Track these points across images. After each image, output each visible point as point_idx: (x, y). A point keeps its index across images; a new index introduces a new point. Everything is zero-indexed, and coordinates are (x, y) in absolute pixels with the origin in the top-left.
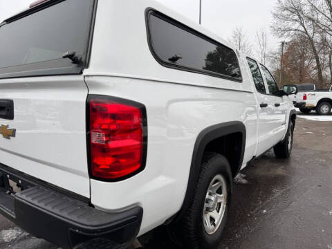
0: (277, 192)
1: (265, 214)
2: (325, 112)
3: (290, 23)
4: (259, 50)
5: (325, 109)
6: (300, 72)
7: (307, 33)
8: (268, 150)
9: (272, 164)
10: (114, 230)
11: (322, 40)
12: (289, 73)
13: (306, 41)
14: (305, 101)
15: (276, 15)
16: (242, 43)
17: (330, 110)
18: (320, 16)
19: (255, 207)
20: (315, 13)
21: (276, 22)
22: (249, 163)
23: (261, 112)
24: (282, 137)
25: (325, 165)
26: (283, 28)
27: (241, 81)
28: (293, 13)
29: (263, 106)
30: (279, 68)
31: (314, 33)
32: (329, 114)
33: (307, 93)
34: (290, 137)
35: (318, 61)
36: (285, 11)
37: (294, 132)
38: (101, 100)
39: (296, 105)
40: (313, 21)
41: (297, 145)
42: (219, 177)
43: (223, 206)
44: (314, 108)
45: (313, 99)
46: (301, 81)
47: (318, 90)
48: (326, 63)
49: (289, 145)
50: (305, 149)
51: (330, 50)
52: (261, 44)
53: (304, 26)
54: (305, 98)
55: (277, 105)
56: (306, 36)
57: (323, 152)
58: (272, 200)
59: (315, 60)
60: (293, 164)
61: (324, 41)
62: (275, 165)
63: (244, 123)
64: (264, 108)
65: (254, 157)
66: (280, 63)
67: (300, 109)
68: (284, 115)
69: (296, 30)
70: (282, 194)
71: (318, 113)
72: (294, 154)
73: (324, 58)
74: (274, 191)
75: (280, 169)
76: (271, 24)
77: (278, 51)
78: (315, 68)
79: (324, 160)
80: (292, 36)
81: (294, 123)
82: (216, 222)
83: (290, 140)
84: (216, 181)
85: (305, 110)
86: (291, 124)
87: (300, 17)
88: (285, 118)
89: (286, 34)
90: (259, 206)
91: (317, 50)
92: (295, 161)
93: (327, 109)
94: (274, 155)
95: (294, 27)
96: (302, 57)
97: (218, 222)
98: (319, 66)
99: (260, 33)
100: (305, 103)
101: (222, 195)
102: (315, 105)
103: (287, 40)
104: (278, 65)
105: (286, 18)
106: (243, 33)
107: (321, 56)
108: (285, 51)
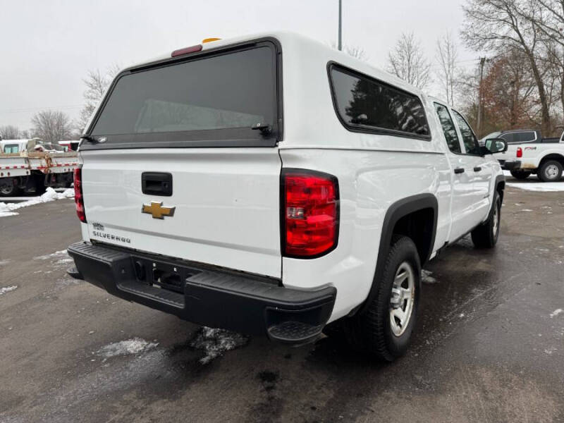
0: (478, 293)
1: (463, 318)
2: (552, 176)
3: (494, 27)
4: (442, 72)
5: (552, 171)
6: (512, 110)
7: (523, 43)
8: (463, 237)
9: (469, 256)
10: (313, 307)
11: (549, 53)
12: (493, 111)
13: (521, 55)
14: (520, 159)
15: (470, 13)
16: (413, 61)
17: (560, 173)
18: (546, 13)
19: (449, 311)
20: (536, 8)
21: (470, 23)
22: (439, 251)
23: (455, 179)
24: (484, 216)
25: (548, 257)
26: (482, 34)
27: (429, 139)
28: (499, 7)
29: (459, 171)
30: (477, 103)
31: (535, 41)
32: (559, 179)
33: (523, 146)
34: (496, 217)
35: (541, 90)
36: (486, 5)
37: (502, 210)
38: (299, 174)
39: (505, 165)
40: (533, 21)
41: (506, 228)
42: (405, 265)
43: (410, 304)
44: (534, 171)
45: (532, 155)
46: (513, 124)
47: (541, 141)
48: (556, 93)
49: (495, 229)
50: (519, 235)
51: (561, 70)
52: (446, 62)
53: (518, 31)
54: (519, 154)
55: (477, 170)
56: (522, 46)
57: (546, 239)
58: (472, 302)
59: (536, 88)
60: (500, 256)
61: (553, 54)
62: (474, 257)
63: (436, 195)
64: (459, 174)
65: (446, 243)
66: (477, 94)
67: (512, 173)
68: (487, 184)
69: (504, 37)
70: (486, 294)
71: (542, 179)
72: (502, 242)
73: (552, 84)
74: (474, 291)
75: (480, 263)
76: (463, 29)
77: (473, 74)
78: (537, 102)
79: (547, 250)
80: (498, 48)
81: (501, 194)
82: (401, 323)
83: (496, 221)
84: (403, 271)
85: (521, 174)
86: (498, 196)
87: (511, 16)
88: (487, 188)
89: (487, 44)
90: (454, 309)
91: (541, 70)
92: (504, 252)
93: (556, 172)
94: (472, 244)
95: (501, 33)
96: (516, 83)
97: (405, 323)
98: (543, 99)
99: (443, 44)
100: (519, 163)
101: (408, 290)
102: (536, 165)
103: (490, 54)
104: (474, 97)
105: (487, 18)
106: (414, 44)
107: (547, 81)
108: (485, 74)
